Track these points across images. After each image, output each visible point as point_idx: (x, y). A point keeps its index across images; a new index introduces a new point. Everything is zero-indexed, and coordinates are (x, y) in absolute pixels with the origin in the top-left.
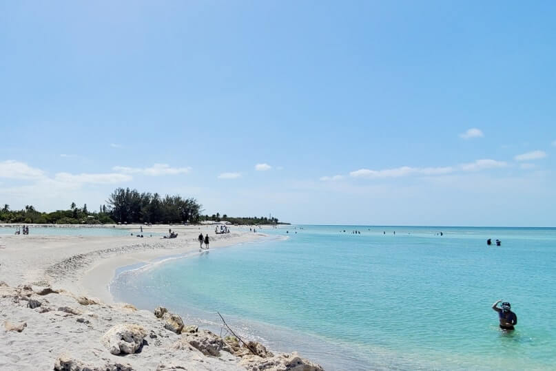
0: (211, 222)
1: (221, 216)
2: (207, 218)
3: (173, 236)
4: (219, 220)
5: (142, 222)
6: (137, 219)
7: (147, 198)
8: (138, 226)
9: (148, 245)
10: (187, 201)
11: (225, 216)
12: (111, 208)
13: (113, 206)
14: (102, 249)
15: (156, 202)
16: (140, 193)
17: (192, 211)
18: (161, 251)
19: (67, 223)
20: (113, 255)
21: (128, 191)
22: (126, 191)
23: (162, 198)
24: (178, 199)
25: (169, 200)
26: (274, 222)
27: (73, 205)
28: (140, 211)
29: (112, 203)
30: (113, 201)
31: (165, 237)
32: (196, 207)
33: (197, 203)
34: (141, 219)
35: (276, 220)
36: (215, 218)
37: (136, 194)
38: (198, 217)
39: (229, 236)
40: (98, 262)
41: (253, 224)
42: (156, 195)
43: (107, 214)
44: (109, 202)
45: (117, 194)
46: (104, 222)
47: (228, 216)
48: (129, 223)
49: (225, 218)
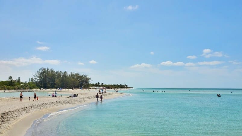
0: (95, 87)
1: (100, 84)
2: (93, 85)
3: (75, 96)
4: (100, 86)
5: (56, 88)
6: (53, 86)
7: (60, 74)
8: (54, 90)
9: (59, 102)
10: (83, 76)
11: (103, 84)
12: (36, 79)
13: (38, 78)
14: (27, 106)
15: (65, 76)
16: (56, 71)
17: (85, 81)
18: (68, 105)
19: (5, 89)
20: (35, 110)
21: (48, 69)
22: (46, 70)
23: (69, 74)
24: (77, 75)
25: (72, 75)
26: (126, 87)
27: (10, 77)
28: (55, 81)
29: (37, 77)
30: (38, 75)
31: (70, 97)
32: (88, 79)
33: (88, 77)
34: (55, 86)
35: (127, 86)
36: (97, 85)
37: (53, 72)
38: (88, 85)
39: (106, 95)
40: (24, 116)
41: (116, 88)
42: (65, 72)
43: (34, 83)
44: (35, 76)
45: (41, 71)
46: (31, 88)
47: (104, 84)
48: (47, 89)
49: (102, 85)
